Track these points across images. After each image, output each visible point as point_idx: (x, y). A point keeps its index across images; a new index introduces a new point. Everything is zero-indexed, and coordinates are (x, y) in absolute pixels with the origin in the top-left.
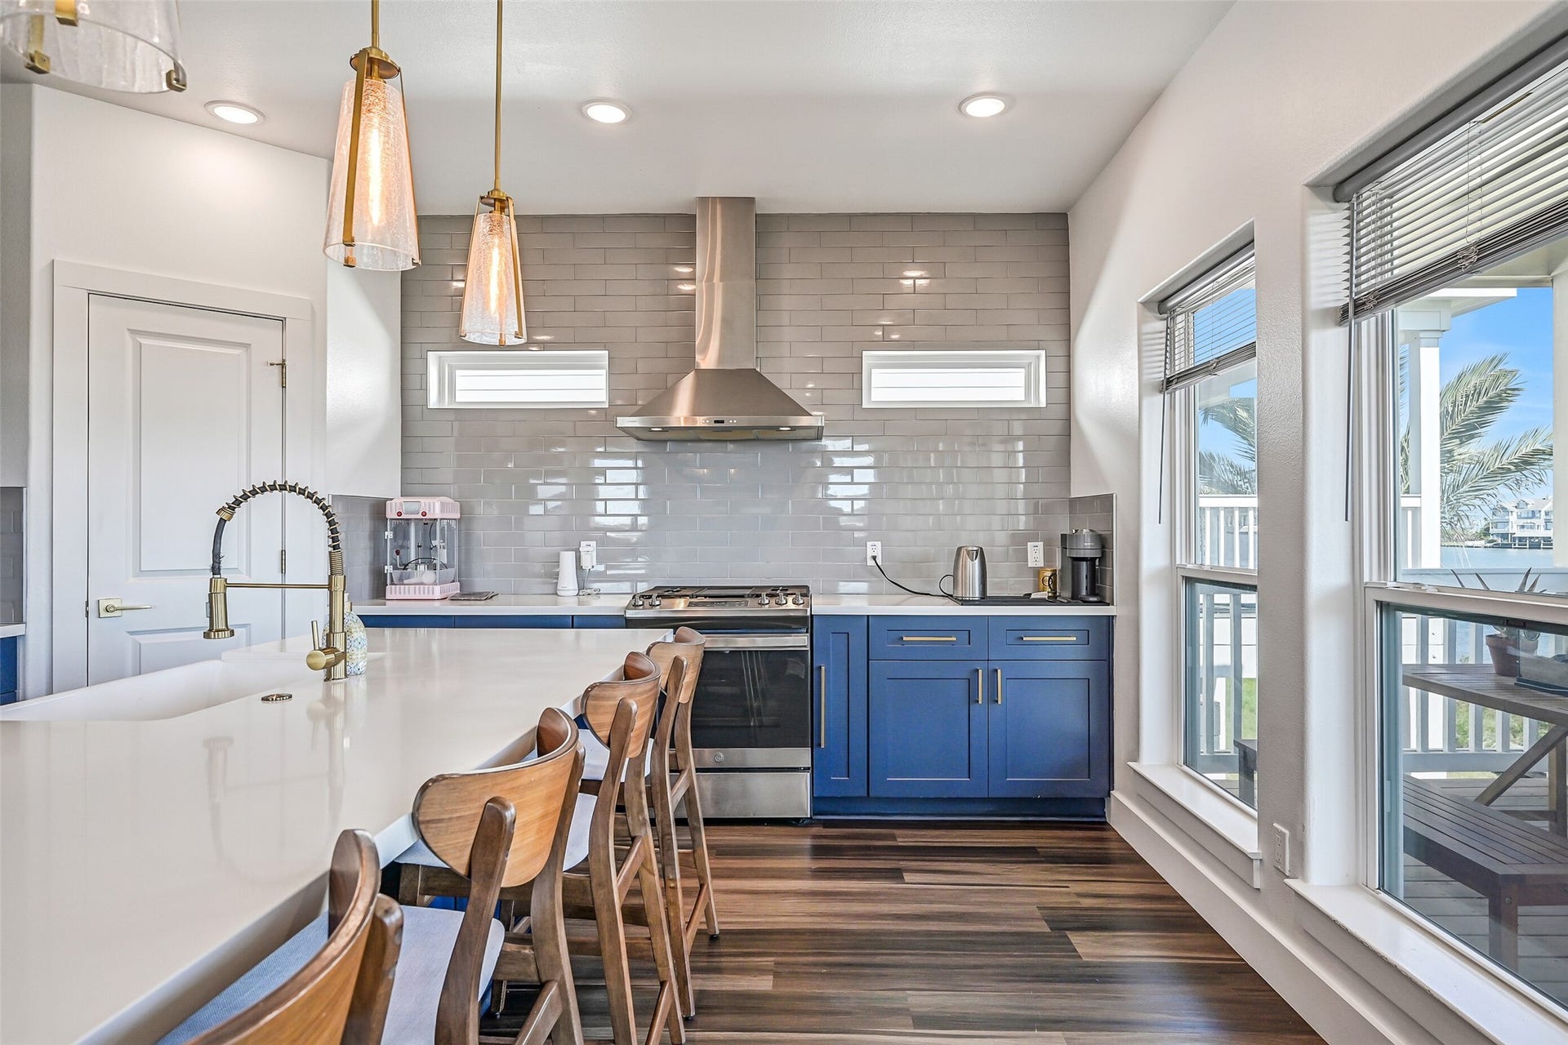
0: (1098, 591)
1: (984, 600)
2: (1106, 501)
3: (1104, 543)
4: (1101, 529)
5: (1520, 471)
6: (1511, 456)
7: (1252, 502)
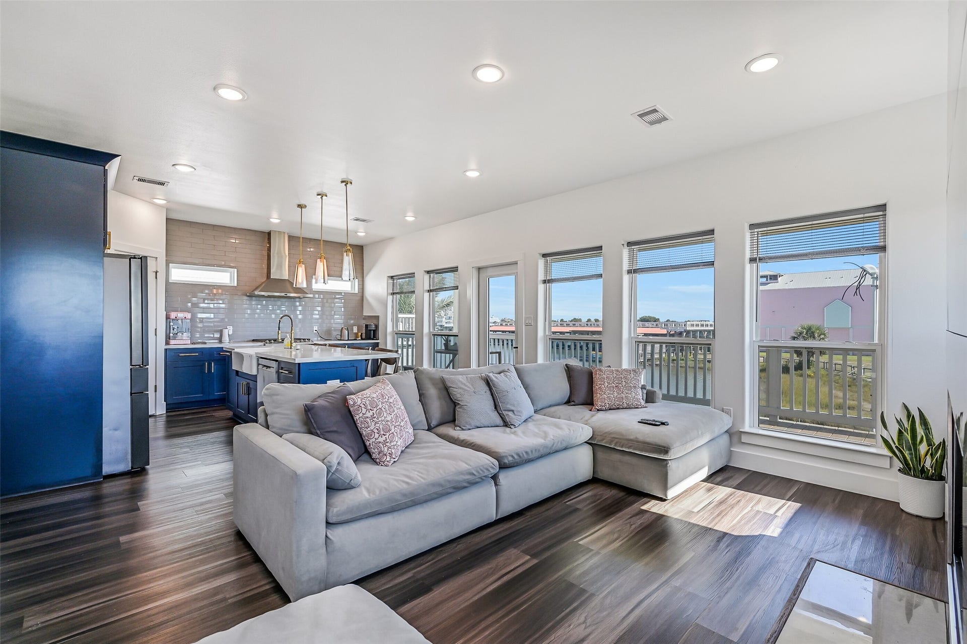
0: (375, 337)
1: (348, 340)
2: (377, 317)
3: (377, 326)
4: (376, 323)
5: (447, 307)
6: (445, 303)
7: (414, 316)
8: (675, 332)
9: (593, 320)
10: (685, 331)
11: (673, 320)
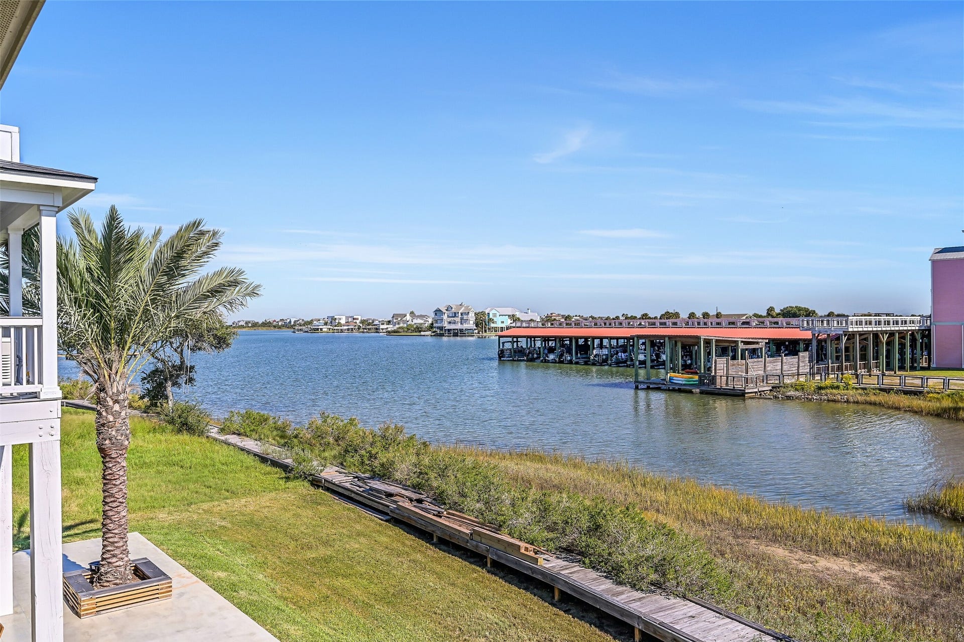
8: (828, 335)
9: (699, 314)
10: (846, 333)
11: (840, 313)
